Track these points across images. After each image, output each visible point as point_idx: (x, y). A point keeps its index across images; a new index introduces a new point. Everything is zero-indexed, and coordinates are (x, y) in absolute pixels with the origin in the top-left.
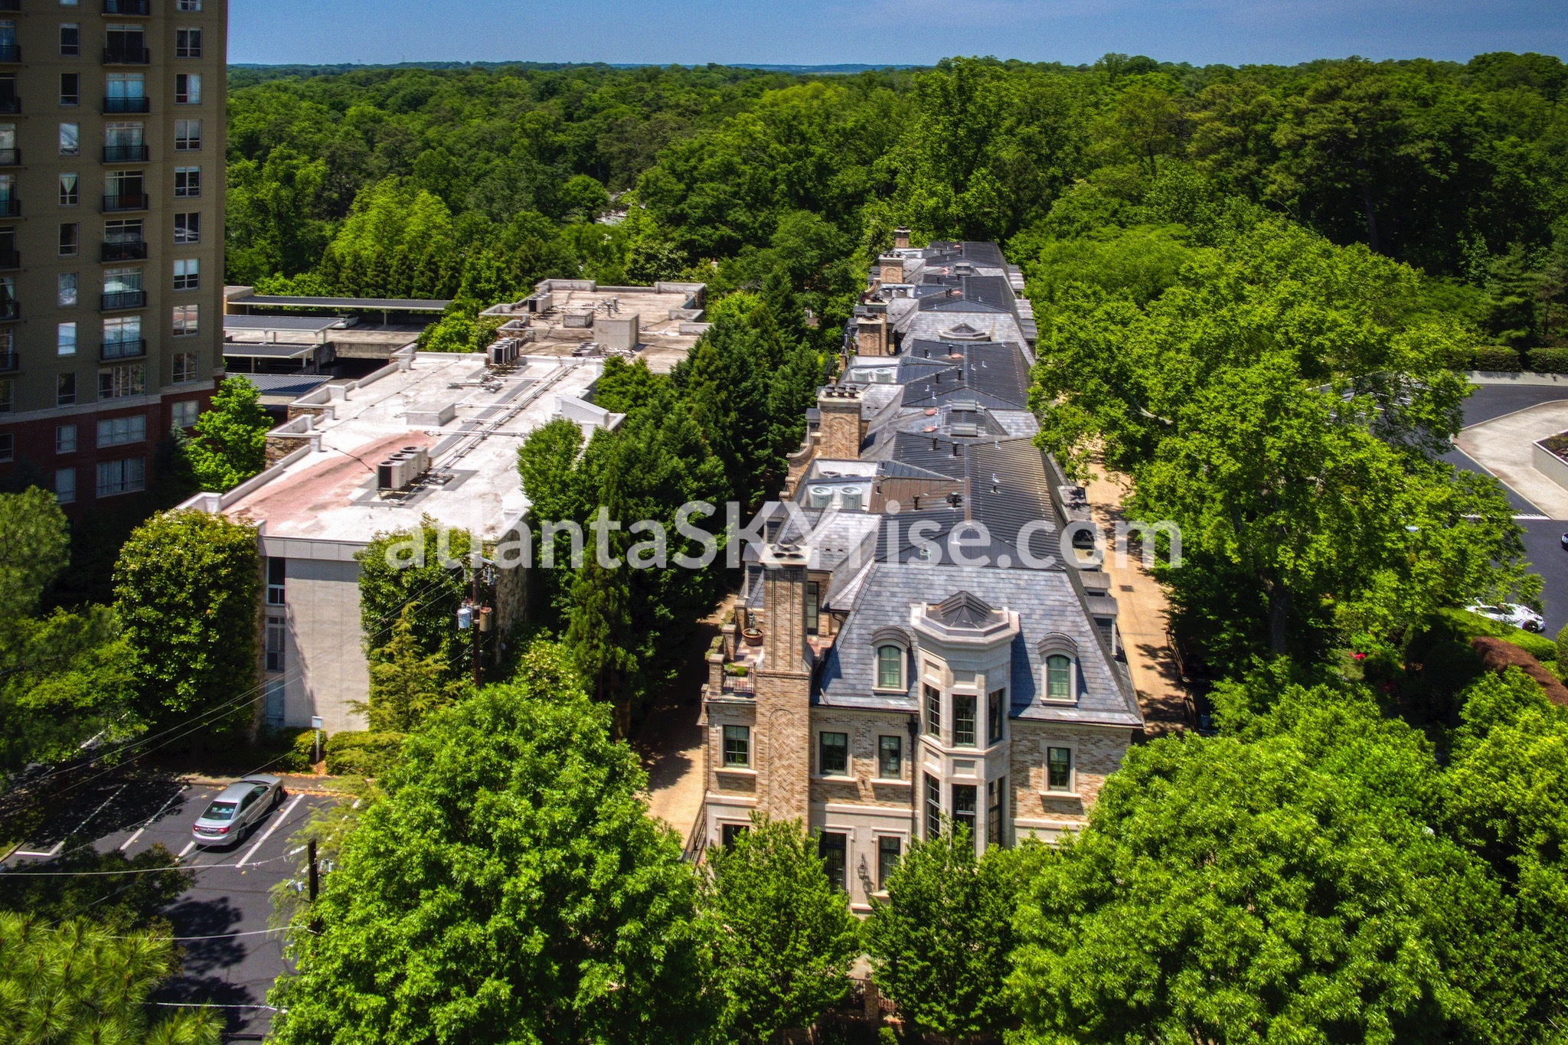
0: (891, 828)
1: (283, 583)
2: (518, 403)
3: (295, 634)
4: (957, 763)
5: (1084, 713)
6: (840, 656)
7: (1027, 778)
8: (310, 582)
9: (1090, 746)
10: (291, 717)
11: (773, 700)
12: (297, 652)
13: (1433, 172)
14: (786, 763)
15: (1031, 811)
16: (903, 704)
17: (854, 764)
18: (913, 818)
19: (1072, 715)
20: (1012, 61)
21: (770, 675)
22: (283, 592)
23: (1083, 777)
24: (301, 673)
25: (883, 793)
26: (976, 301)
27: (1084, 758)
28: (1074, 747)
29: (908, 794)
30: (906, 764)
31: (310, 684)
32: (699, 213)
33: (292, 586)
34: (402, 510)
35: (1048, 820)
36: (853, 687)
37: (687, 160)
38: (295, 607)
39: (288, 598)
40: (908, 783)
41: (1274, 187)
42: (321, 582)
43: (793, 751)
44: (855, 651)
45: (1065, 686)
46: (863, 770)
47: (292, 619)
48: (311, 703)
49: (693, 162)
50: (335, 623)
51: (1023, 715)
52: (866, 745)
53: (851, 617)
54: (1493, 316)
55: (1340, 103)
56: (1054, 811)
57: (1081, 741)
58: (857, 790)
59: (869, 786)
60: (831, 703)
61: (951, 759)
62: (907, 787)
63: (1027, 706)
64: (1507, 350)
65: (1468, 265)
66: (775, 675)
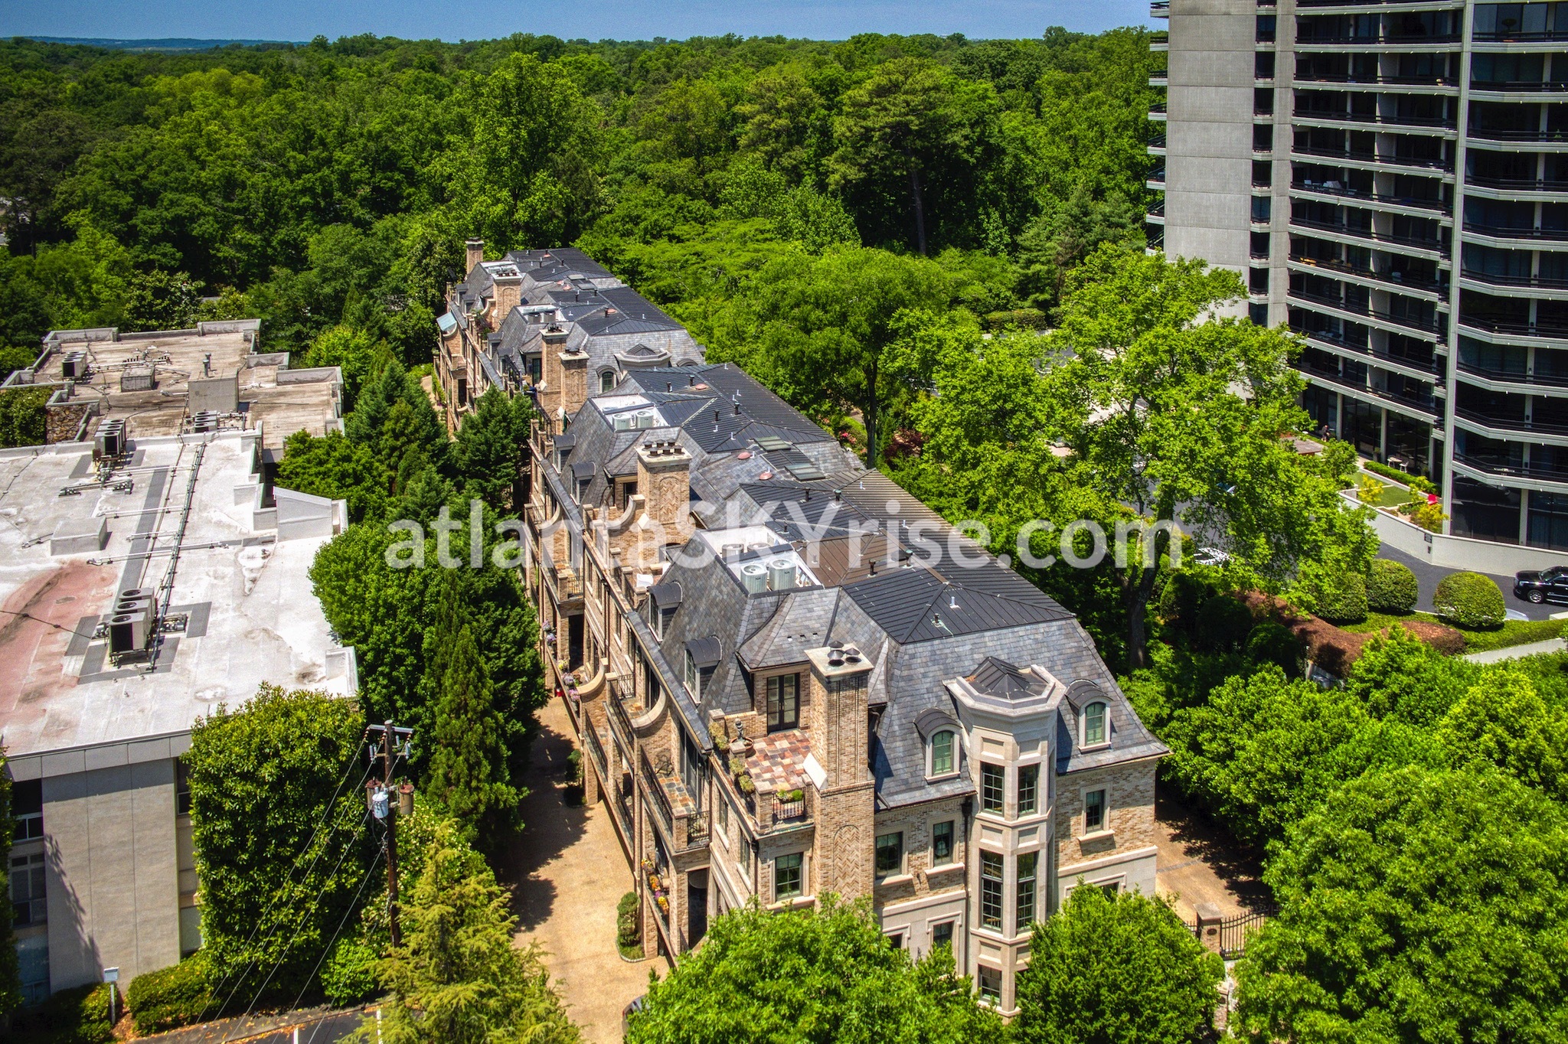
0: (942, 915)
1: (41, 810)
2: (178, 504)
3: (63, 872)
4: (1022, 834)
5: (1118, 752)
6: (887, 752)
7: (1068, 828)
8: (82, 801)
9: (1122, 782)
10: (61, 977)
11: (837, 818)
12: (66, 894)
13: (965, 156)
14: (849, 880)
15: (1072, 859)
16: (958, 787)
17: (909, 860)
18: (967, 898)
19: (1107, 758)
20: (389, 38)
21: (834, 793)
22: (40, 821)
23: (1116, 813)
24: (72, 916)
25: (936, 882)
26: (639, 319)
27: (1117, 794)
28: (1108, 787)
29: (962, 876)
30: (958, 847)
31: (88, 928)
32: (157, 229)
33: (54, 813)
34: (156, 675)
35: (1086, 863)
36: (906, 782)
37: (132, 168)
38: (58, 838)
39: (47, 828)
40: (961, 864)
41: (837, 176)
42: (98, 797)
43: (857, 866)
44: (898, 744)
45: (1099, 730)
46: (919, 864)
47: (56, 854)
48: (92, 952)
49: (140, 170)
50: (123, 843)
51: (1069, 769)
52: (921, 838)
53: (889, 709)
54: (1020, 283)
55: (901, 98)
56: (1090, 852)
57: (1115, 780)
58: (912, 886)
59: (923, 878)
60: (892, 804)
61: (1016, 831)
62: (960, 869)
63: (1068, 758)
64: (1035, 311)
65: (986, 238)
66: (840, 792)
